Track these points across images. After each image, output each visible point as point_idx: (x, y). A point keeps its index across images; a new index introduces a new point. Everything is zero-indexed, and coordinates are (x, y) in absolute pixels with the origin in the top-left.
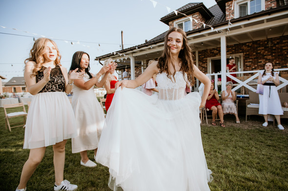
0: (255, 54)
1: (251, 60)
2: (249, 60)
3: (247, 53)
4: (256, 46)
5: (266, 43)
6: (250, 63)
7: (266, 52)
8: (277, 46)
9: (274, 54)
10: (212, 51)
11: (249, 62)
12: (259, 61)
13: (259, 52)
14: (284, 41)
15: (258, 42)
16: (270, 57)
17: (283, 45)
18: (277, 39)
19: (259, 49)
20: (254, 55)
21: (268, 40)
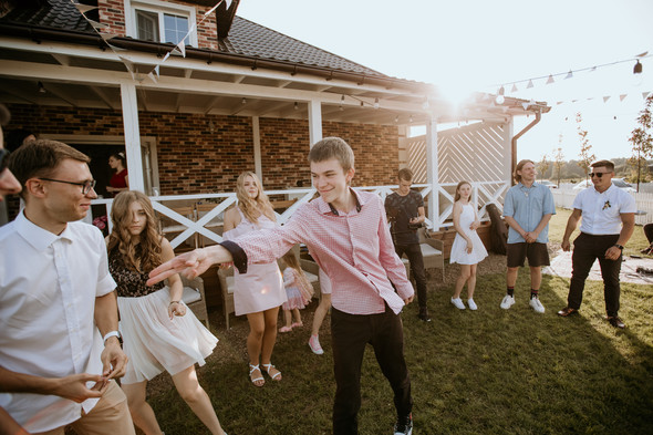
0: (182, 143)
1: (175, 157)
2: (170, 157)
3: (166, 139)
4: (184, 125)
5: (204, 122)
6: (174, 164)
7: (206, 143)
8: (224, 133)
9: (220, 150)
10: (58, 116)
11: (171, 161)
12: (194, 161)
13: (191, 140)
14: (235, 127)
15: (189, 118)
16: (213, 154)
17: (234, 134)
18: (224, 120)
19: (190, 133)
20: (182, 146)
21: (208, 118)
